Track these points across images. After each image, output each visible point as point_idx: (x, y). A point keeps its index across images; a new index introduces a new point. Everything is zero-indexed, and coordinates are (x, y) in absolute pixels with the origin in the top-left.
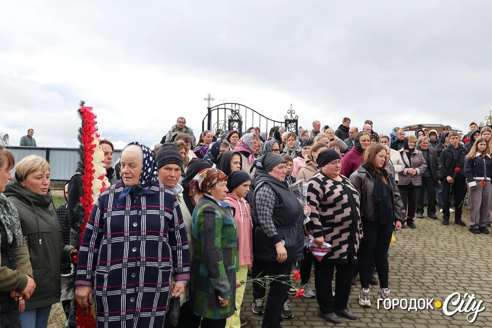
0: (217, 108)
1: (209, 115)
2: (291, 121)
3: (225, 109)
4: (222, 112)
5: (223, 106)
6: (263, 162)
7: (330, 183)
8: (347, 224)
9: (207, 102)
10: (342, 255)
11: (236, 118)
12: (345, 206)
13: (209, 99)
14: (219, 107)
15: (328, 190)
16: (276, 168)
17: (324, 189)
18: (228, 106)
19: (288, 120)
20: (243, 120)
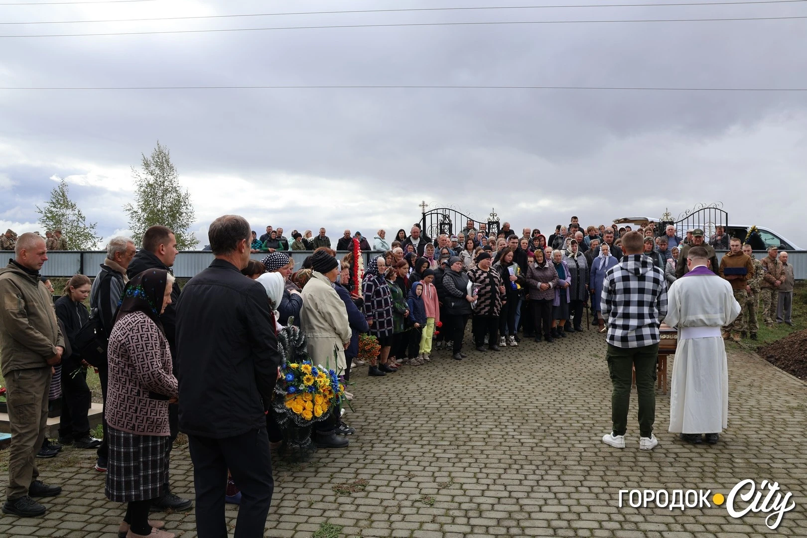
0: (430, 213)
1: (424, 219)
2: (493, 223)
3: (437, 214)
4: (434, 216)
5: (436, 211)
6: (449, 261)
7: (480, 272)
8: (488, 295)
9: (421, 208)
10: (485, 312)
11: (447, 221)
12: (487, 285)
13: (423, 205)
14: (432, 212)
15: (477, 276)
16: (455, 264)
17: (475, 275)
18: (439, 211)
19: (491, 222)
20: (453, 223)
